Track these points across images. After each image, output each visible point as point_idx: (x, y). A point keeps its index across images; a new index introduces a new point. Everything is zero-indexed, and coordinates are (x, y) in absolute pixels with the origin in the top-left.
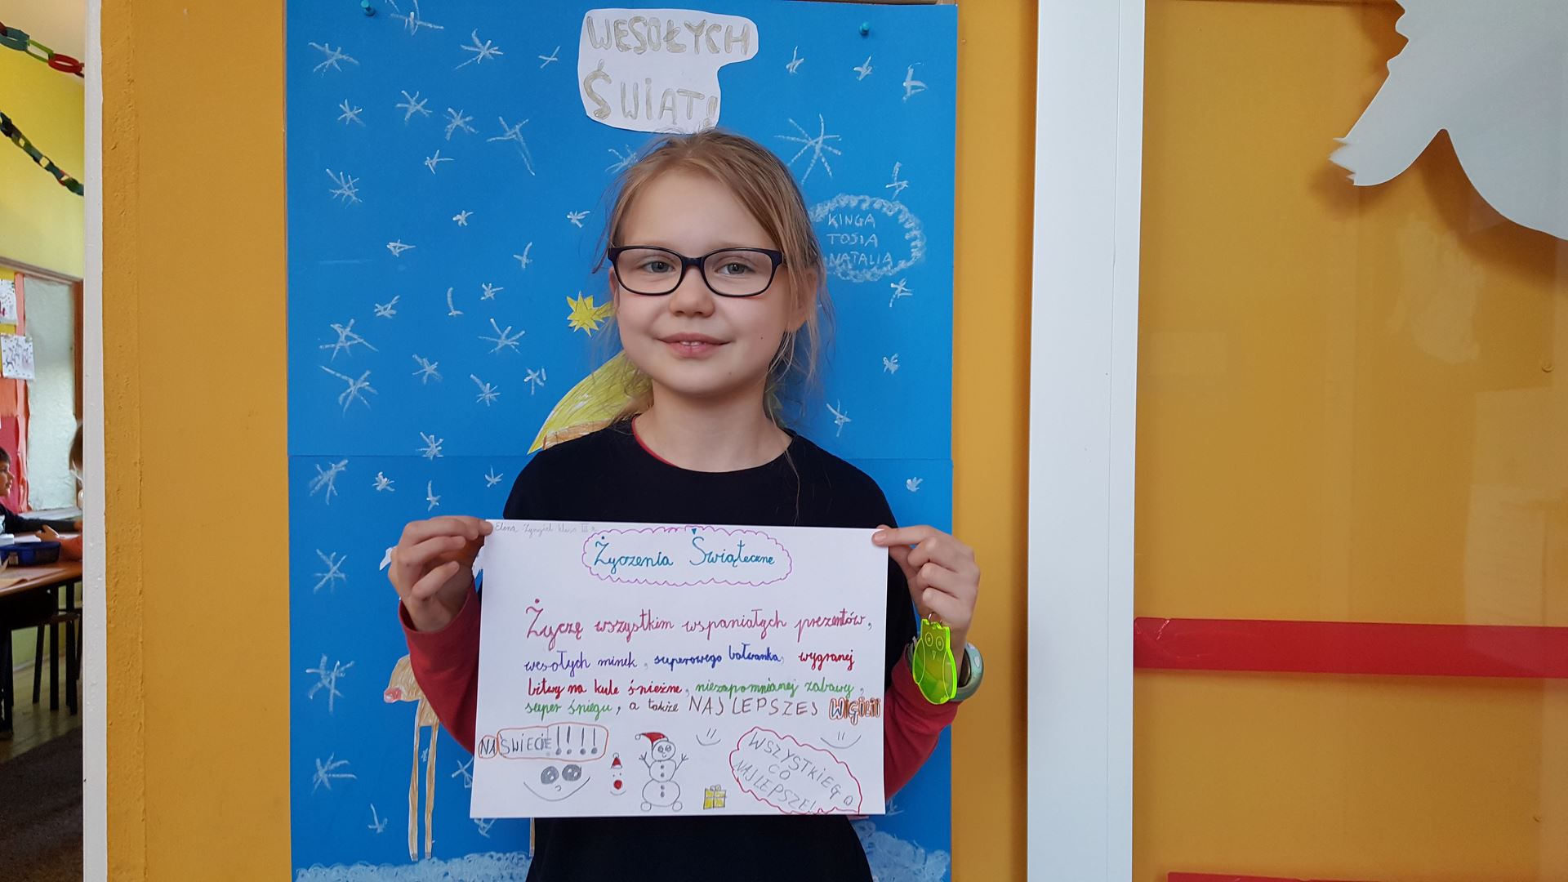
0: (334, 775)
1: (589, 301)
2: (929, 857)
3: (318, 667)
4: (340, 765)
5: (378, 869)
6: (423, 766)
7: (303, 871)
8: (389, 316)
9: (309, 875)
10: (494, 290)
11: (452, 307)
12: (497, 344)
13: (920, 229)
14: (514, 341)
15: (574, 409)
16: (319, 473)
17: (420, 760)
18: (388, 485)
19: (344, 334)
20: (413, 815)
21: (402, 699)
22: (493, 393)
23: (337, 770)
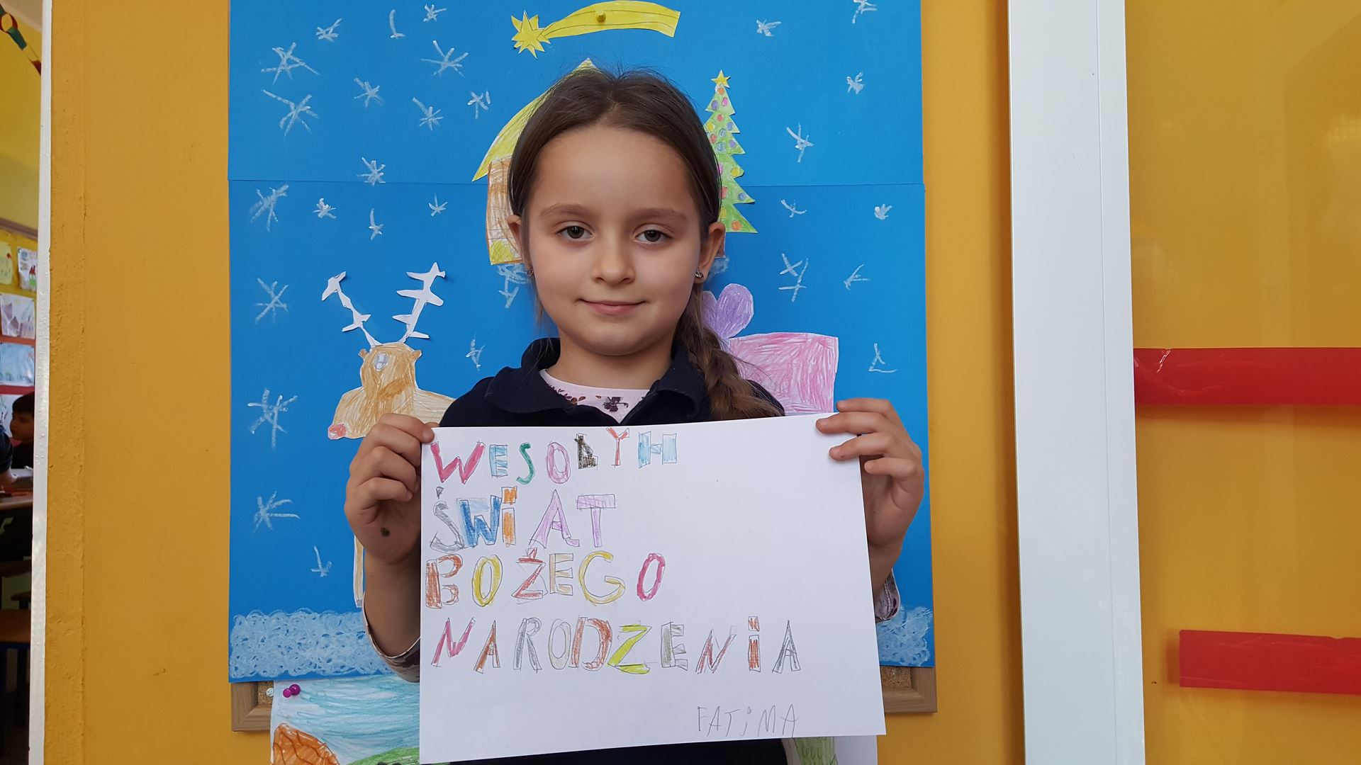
0: (276, 515)
1: (535, 21)
2: (909, 614)
3: (260, 401)
4: (283, 504)
5: (321, 617)
7: (240, 618)
8: (331, 40)
9: (246, 623)
10: (436, 11)
11: (393, 29)
12: (439, 67)
14: (457, 63)
16: (261, 199)
18: (329, 212)
19: (287, 58)
20: (359, 559)
21: (346, 436)
22: (435, 116)
23: (279, 509)
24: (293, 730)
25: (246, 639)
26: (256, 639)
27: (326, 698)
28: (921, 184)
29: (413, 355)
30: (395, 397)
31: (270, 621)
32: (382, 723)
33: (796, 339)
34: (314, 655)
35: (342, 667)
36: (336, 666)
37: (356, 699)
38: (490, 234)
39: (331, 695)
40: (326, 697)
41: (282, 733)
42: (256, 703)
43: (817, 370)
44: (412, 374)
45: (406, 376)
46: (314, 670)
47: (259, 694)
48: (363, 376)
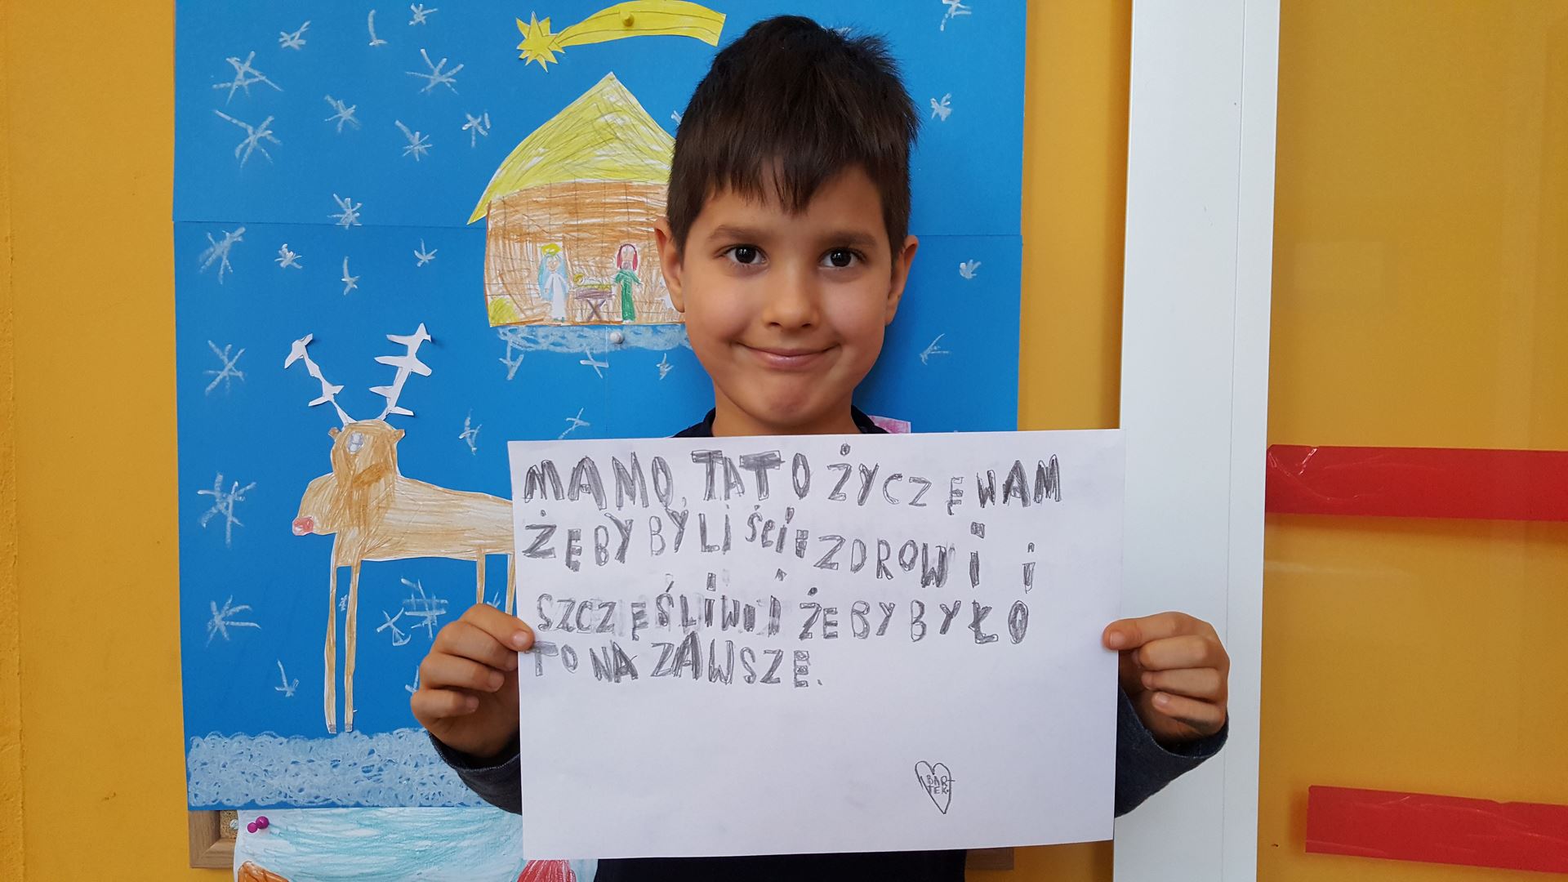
0: (233, 623)
1: (546, 24)
3: (212, 489)
4: (241, 611)
5: (288, 742)
6: (341, 617)
7: (197, 740)
8: (297, 47)
9: (204, 745)
10: (426, 12)
11: (373, 35)
12: (428, 81)
14: (450, 77)
15: (526, 167)
16: (212, 245)
17: (338, 608)
18: (294, 261)
19: (244, 71)
20: (330, 679)
21: (315, 532)
22: (422, 144)
23: (236, 617)
24: (258, 869)
25: (205, 764)
26: (216, 765)
27: (298, 834)
28: (1019, 236)
29: (395, 434)
30: (373, 485)
31: (231, 745)
32: (361, 864)
34: (282, 783)
35: (316, 798)
36: (309, 796)
37: (333, 836)
38: (490, 290)
39: (304, 830)
40: (298, 832)
41: (247, 872)
42: (217, 836)
44: (393, 459)
45: (386, 460)
46: (285, 800)
47: (222, 826)
48: (334, 460)
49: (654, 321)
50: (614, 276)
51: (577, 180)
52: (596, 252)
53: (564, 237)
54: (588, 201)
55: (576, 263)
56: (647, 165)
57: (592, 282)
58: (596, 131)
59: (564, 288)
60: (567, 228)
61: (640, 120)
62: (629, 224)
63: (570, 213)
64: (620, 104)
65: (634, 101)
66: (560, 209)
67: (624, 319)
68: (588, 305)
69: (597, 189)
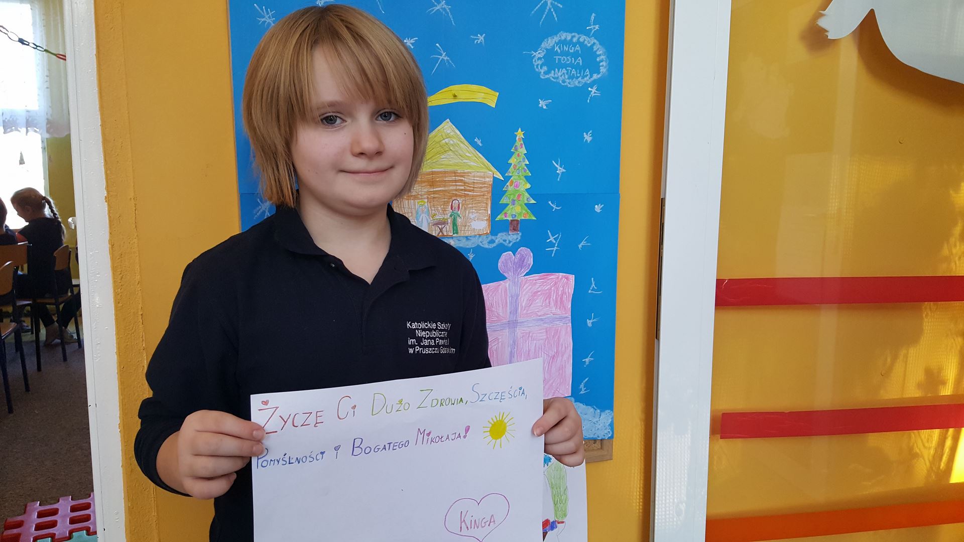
2: (602, 414)
13: (605, 55)
16: (260, 205)
28: (618, 194)
33: (554, 276)
43: (563, 293)
49: (467, 234)
50: (449, 214)
51: (433, 170)
52: (441, 203)
53: (428, 197)
54: (438, 179)
55: (433, 209)
56: (464, 162)
57: (440, 218)
58: (441, 146)
59: (427, 220)
60: (429, 193)
61: (461, 142)
62: (456, 190)
63: (430, 186)
64: (452, 134)
65: (459, 133)
66: (426, 183)
67: (454, 234)
68: (438, 229)
69: (442, 174)
